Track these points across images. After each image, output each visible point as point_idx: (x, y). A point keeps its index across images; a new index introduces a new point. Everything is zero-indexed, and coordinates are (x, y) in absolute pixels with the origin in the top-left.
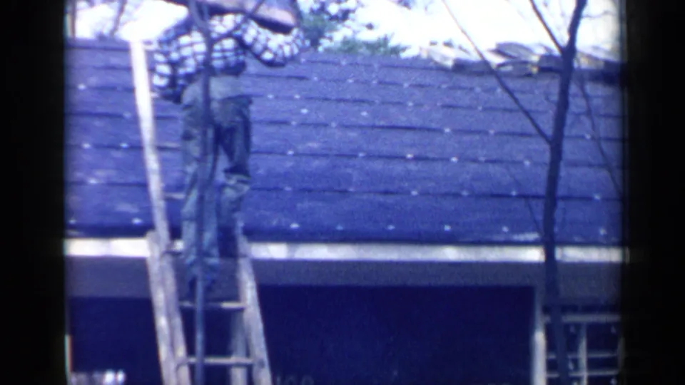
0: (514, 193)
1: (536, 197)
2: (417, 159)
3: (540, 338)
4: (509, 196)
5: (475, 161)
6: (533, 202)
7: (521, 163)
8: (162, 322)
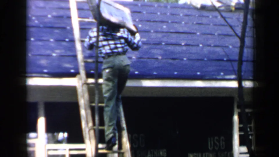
0: (225, 59)
1: (235, 61)
2: (186, 45)
3: (236, 118)
4: (223, 60)
5: (209, 46)
6: (233, 63)
7: (228, 47)
8: (83, 112)
